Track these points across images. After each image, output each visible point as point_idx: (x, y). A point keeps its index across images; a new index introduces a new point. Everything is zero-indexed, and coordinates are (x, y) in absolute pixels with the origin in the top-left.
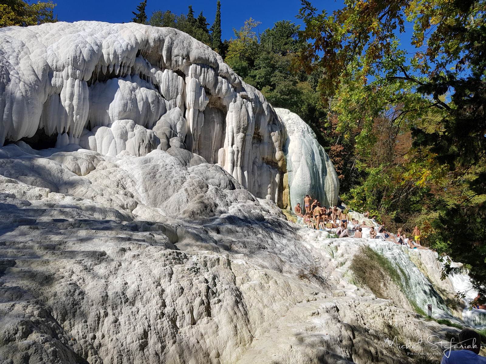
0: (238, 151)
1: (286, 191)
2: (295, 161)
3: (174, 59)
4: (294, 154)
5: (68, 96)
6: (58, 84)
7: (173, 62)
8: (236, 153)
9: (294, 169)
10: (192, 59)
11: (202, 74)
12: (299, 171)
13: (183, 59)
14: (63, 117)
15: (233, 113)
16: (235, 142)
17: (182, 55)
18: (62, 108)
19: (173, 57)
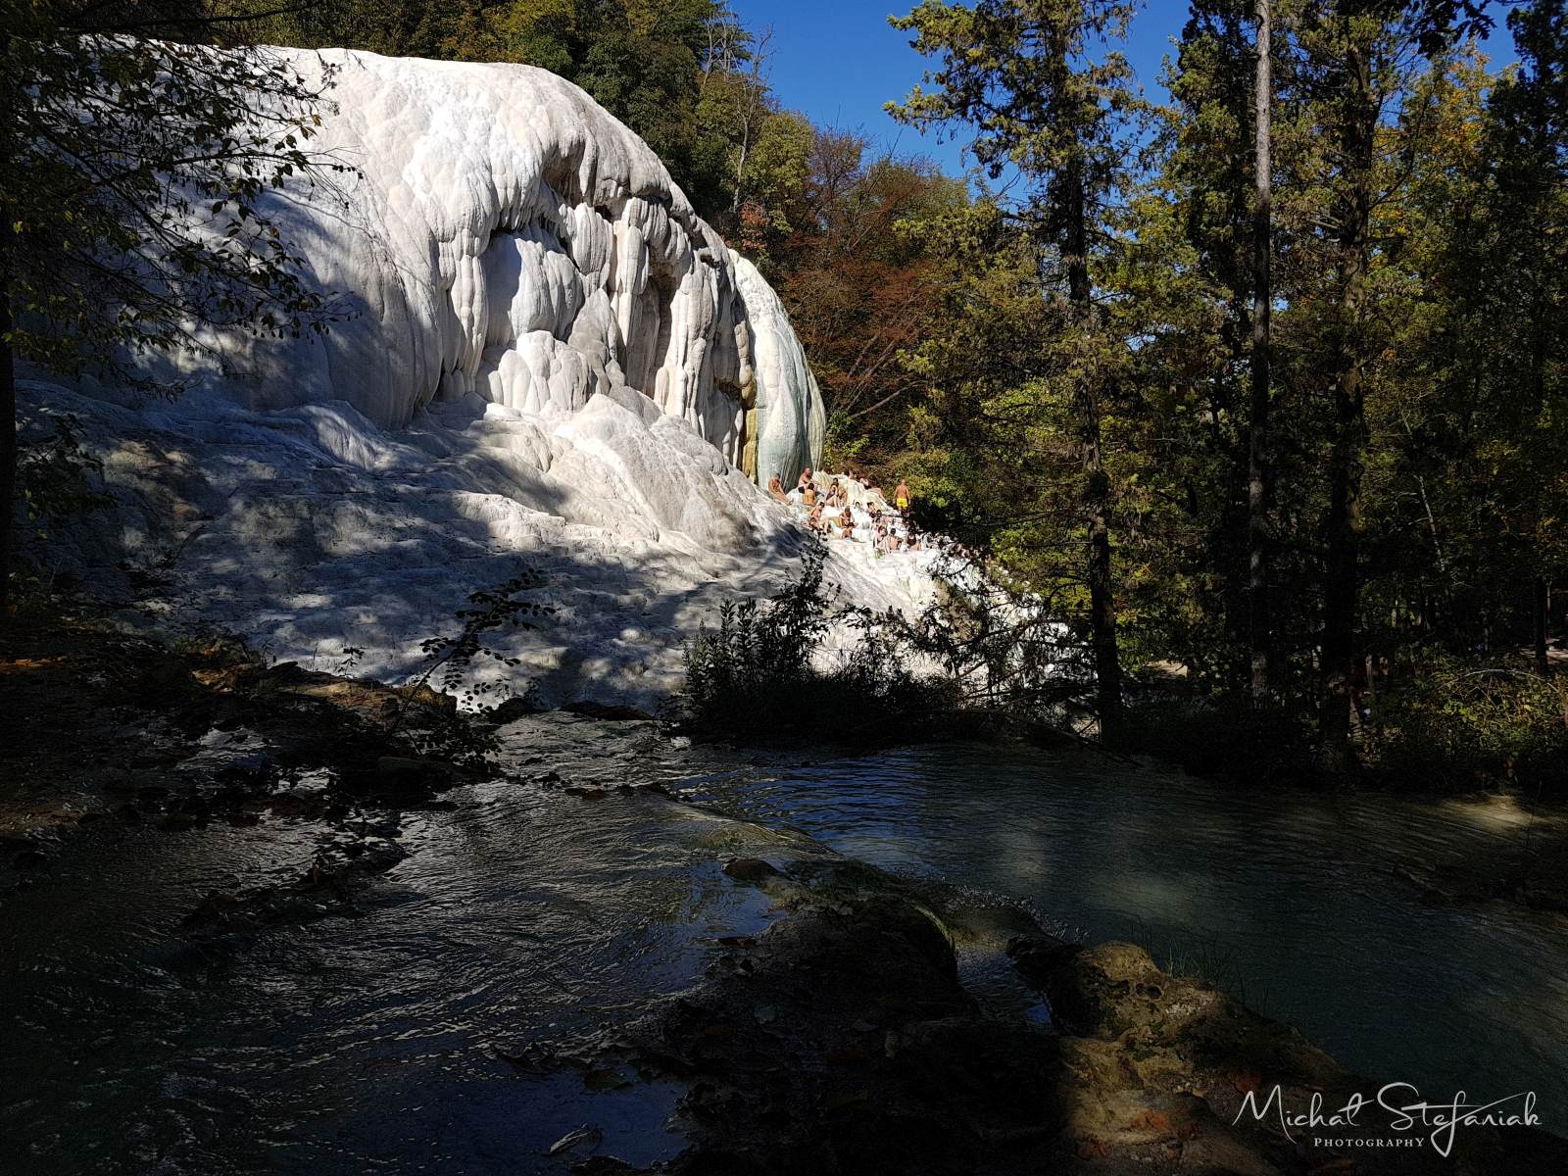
0: (694, 376)
1: (750, 444)
2: (771, 386)
3: (600, 184)
4: (767, 369)
5: (466, 296)
6: (450, 271)
7: (599, 191)
8: (690, 381)
9: (770, 405)
10: (635, 187)
11: (650, 219)
12: (778, 404)
13: (619, 185)
14: (459, 340)
15: (690, 297)
16: (689, 358)
17: (619, 179)
18: (458, 321)
19: (598, 180)
